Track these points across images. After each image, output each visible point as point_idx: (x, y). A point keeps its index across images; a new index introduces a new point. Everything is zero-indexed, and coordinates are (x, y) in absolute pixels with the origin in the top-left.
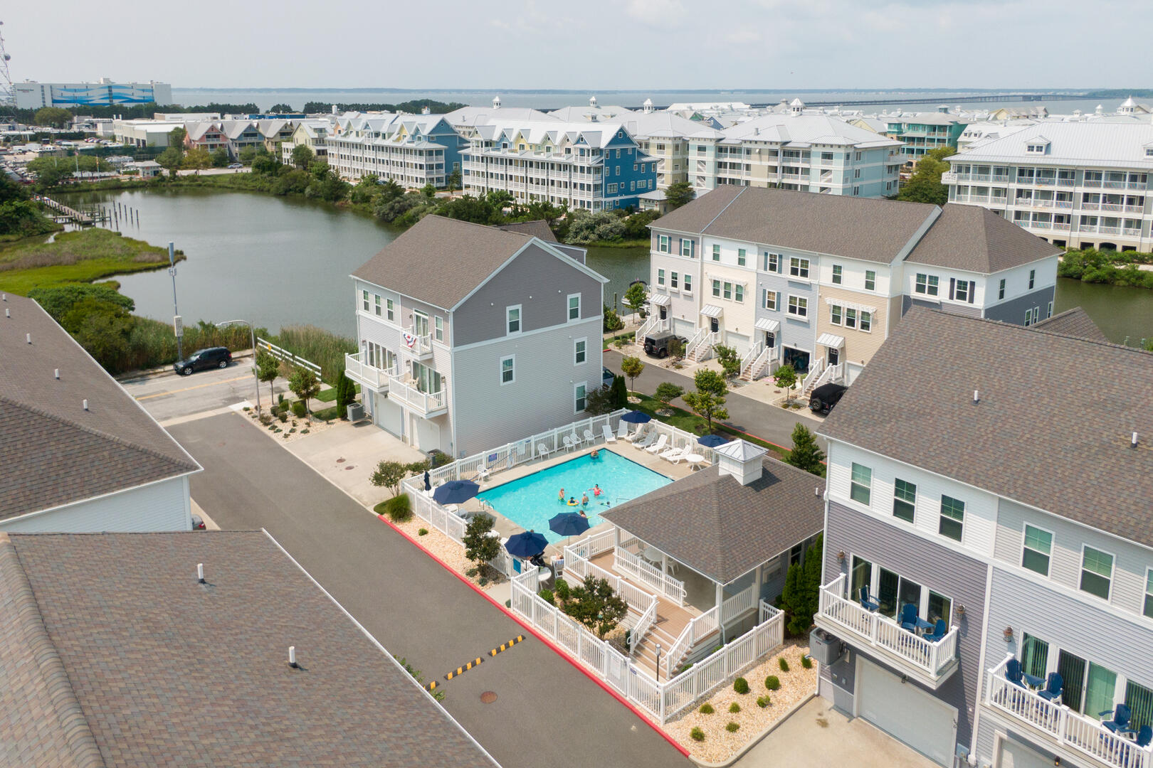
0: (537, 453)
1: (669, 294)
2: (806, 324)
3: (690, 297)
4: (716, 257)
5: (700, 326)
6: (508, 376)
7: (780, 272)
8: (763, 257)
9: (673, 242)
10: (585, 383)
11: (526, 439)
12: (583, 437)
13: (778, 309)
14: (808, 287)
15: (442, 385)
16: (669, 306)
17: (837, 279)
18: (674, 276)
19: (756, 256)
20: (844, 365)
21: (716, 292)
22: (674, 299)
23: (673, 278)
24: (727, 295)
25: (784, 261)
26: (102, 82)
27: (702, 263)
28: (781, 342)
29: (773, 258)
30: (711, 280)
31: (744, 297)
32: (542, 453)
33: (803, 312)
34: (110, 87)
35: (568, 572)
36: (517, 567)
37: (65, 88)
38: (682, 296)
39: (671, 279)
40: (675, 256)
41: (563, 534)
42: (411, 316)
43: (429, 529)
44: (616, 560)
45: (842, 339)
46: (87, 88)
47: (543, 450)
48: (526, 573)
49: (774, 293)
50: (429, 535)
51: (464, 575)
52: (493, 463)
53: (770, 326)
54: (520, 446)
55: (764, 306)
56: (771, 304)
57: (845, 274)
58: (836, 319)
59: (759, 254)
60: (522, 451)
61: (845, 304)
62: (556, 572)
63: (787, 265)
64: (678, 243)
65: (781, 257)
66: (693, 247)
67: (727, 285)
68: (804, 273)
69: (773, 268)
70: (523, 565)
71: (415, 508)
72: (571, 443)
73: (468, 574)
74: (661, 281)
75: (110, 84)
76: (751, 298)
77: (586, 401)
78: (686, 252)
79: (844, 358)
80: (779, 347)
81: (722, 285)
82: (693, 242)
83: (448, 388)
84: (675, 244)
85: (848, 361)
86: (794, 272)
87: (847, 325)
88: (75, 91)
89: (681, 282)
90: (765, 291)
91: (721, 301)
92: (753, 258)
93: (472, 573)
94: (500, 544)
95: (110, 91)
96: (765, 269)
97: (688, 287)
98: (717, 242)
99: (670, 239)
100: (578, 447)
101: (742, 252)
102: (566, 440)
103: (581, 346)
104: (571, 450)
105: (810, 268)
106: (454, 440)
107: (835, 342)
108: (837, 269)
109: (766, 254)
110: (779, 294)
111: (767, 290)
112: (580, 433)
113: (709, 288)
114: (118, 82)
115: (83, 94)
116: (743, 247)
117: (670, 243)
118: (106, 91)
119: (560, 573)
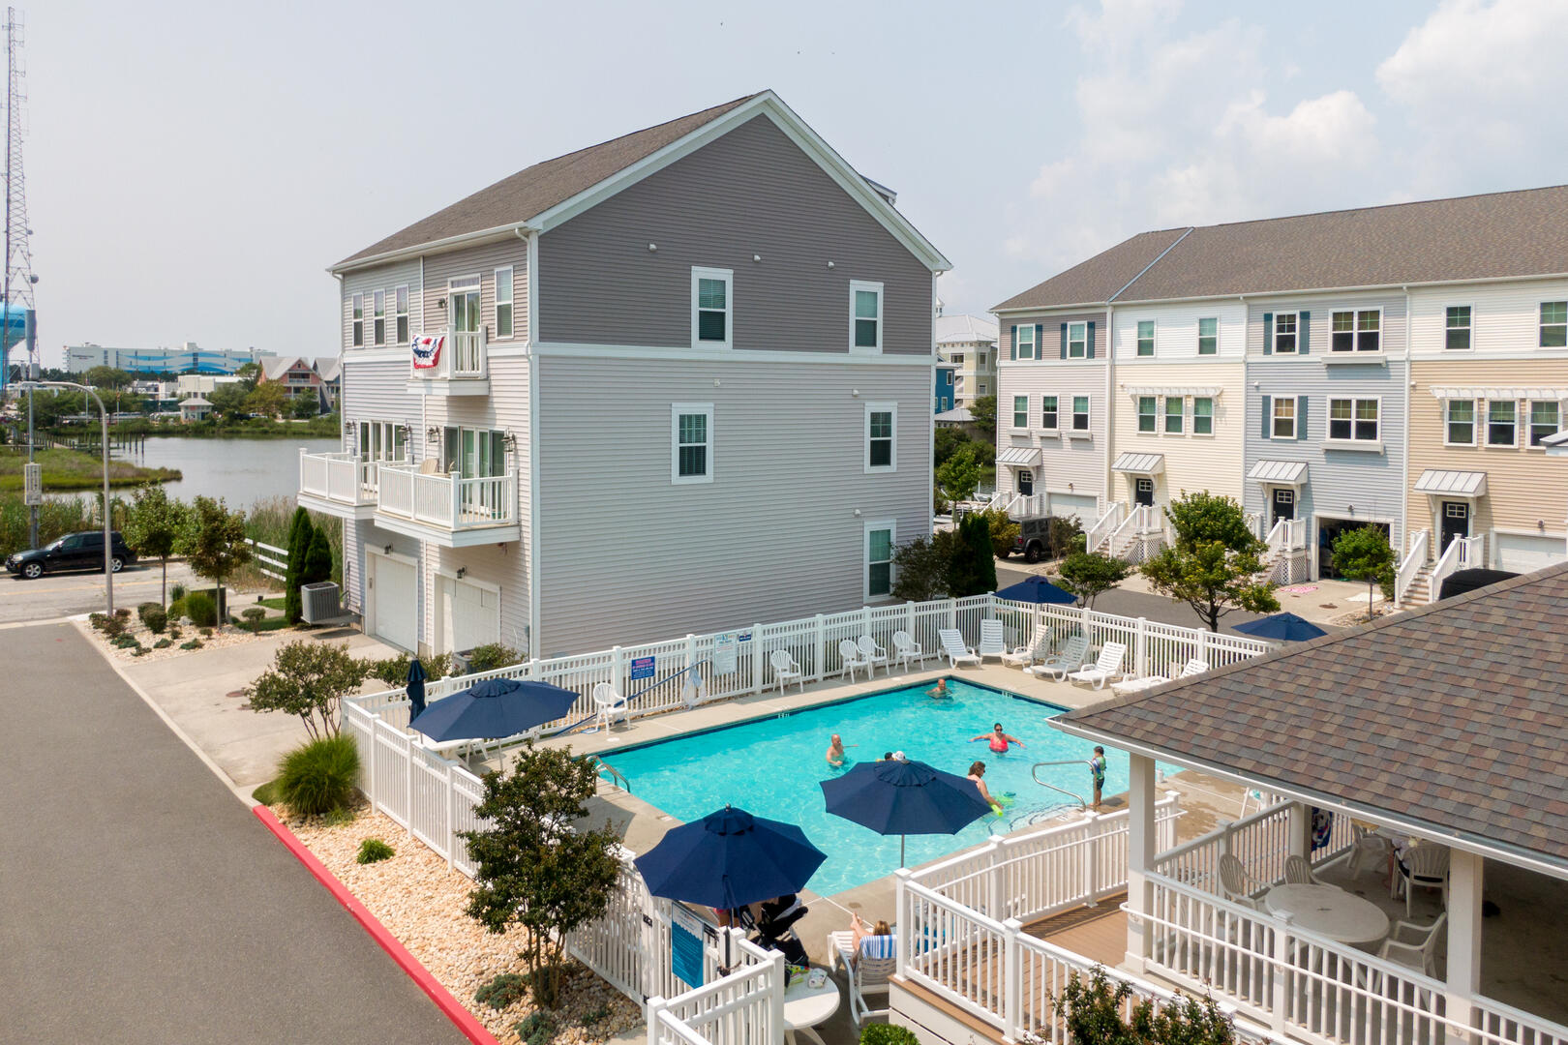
0: (769, 675)
1: (1037, 443)
2: (1377, 457)
3: (1087, 442)
4: (1145, 348)
5: (1111, 498)
6: (693, 461)
7: (1305, 349)
8: (1260, 326)
9: (1045, 335)
10: (889, 524)
11: (741, 631)
12: (892, 651)
13: (1303, 434)
14: (1379, 369)
15: (509, 457)
16: (1039, 468)
17: (1458, 339)
18: (1050, 406)
19: (1243, 327)
20: (1486, 539)
21: (1146, 423)
22: (1050, 455)
23: (1046, 409)
24: (1174, 424)
25: (1313, 324)
26: (186, 348)
27: (1113, 367)
28: (1312, 509)
29: (1286, 323)
30: (1133, 397)
31: (1217, 425)
32: (783, 675)
33: (1368, 430)
34: (195, 355)
35: (914, 988)
36: (688, 963)
37: (136, 355)
38: (1067, 443)
39: (1042, 413)
40: (1051, 362)
41: (886, 831)
42: (442, 303)
43: (399, 844)
44: (1135, 940)
45: (1478, 477)
46: (165, 355)
47: (783, 666)
48: (723, 981)
49: (1290, 401)
50: (393, 862)
51: (468, 1002)
52: (642, 683)
53: (1287, 473)
54: (724, 650)
55: (1265, 434)
56: (1283, 427)
57: (1480, 325)
58: (1460, 433)
59: (1249, 321)
60: (728, 665)
61: (1483, 391)
62: (856, 994)
63: (1323, 330)
64: (1058, 334)
65: (1305, 316)
66: (1091, 337)
67: (1174, 402)
68: (1369, 342)
69: (1285, 344)
70: (713, 952)
71: (372, 780)
72: (860, 658)
73: (484, 996)
74: (1020, 419)
75: (196, 351)
76: (1233, 423)
77: (893, 568)
78: (1077, 349)
79: (1487, 519)
80: (1308, 522)
81: (1161, 404)
82: (1091, 326)
83: (522, 464)
84: (1052, 338)
85: (1498, 529)
86: (1342, 342)
87: (1492, 441)
88: (149, 359)
89: (1066, 415)
90: (1266, 400)
91: (1160, 440)
92: (1237, 332)
93: (499, 993)
94: (615, 863)
95: (195, 359)
96: (1267, 350)
97: (1081, 422)
98: (1145, 315)
99: (1039, 329)
100: (879, 671)
101: (1207, 326)
102: (847, 650)
103: (881, 423)
104: (861, 675)
105: (1385, 328)
106: (533, 617)
107: (1463, 485)
108: (1459, 315)
109: (1268, 318)
110: (1304, 401)
111: (1274, 397)
112: (884, 638)
113: (1129, 416)
114: (207, 349)
115: (160, 363)
116: (1207, 312)
117: (1039, 339)
118: (190, 360)
119: (879, 1000)
